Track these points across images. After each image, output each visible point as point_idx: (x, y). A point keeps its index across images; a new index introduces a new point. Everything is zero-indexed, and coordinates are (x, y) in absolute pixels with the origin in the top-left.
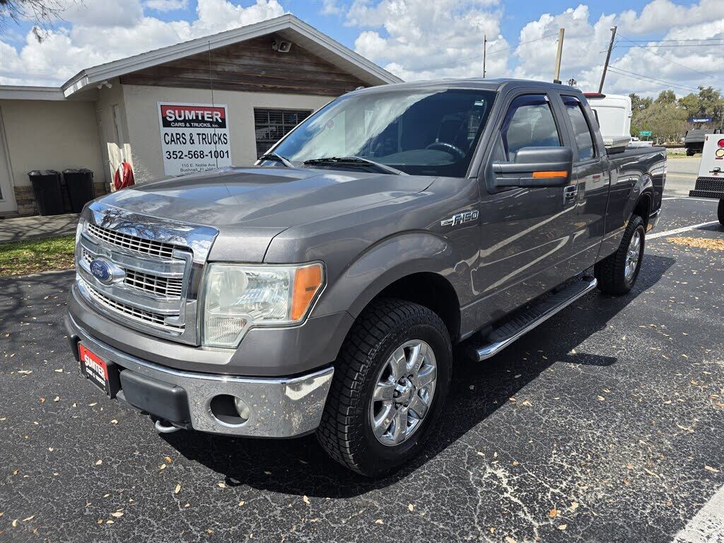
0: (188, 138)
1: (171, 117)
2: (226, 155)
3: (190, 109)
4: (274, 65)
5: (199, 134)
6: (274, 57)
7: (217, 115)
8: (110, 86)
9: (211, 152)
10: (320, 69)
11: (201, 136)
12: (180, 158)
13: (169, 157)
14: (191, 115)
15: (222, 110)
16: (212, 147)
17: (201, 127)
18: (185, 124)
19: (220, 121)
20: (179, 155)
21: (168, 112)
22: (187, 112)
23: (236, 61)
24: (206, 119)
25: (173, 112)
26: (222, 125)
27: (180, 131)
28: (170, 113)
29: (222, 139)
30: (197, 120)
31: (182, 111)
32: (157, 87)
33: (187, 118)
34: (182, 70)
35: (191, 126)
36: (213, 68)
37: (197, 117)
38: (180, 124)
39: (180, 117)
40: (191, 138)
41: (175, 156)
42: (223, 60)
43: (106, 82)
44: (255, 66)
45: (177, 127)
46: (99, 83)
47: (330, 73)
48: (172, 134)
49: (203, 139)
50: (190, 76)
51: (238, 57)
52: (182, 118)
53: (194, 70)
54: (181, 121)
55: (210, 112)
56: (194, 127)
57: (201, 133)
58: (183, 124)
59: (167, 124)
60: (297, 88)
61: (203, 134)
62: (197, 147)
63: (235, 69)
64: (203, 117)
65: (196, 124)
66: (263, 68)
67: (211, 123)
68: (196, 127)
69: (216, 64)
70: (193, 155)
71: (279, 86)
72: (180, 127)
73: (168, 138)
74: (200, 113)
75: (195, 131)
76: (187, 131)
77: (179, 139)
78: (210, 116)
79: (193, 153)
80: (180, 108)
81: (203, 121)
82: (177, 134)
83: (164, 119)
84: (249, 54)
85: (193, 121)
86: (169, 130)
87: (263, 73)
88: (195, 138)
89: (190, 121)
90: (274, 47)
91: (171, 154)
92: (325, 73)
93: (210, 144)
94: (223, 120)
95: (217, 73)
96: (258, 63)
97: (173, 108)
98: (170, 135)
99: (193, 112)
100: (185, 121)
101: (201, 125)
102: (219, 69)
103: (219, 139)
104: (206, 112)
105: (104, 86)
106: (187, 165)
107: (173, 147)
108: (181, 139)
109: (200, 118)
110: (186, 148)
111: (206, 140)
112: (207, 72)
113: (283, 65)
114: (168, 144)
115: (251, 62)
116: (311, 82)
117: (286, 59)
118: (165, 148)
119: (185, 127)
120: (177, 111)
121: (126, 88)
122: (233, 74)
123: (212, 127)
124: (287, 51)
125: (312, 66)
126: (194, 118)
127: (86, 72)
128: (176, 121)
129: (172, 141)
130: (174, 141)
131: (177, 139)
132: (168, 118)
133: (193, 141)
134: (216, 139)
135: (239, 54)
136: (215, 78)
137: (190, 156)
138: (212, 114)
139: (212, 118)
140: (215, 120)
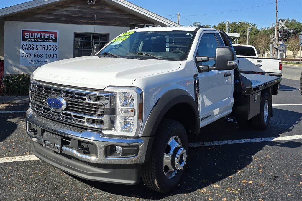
0: (35, 47)
1: (27, 36)
2: (55, 56)
3: (38, 32)
4: (87, 10)
5: (41, 45)
6: (86, 6)
7: (52, 35)
9: (47, 54)
11: (42, 46)
13: (23, 56)
14: (38, 36)
15: (56, 33)
16: (48, 52)
17: (43, 42)
19: (54, 38)
20: (29, 56)
21: (26, 34)
22: (36, 34)
23: (66, 9)
24: (46, 37)
25: (28, 34)
26: (55, 40)
27: (31, 43)
29: (54, 48)
30: (41, 38)
31: (34, 34)
33: (36, 37)
34: (36, 14)
35: (37, 41)
36: (53, 12)
37: (41, 36)
39: (32, 36)
40: (37, 47)
41: (27, 56)
42: (59, 8)
44: (76, 11)
45: (29, 41)
48: (27, 45)
49: (43, 47)
50: (40, 16)
51: (67, 7)
52: (33, 37)
53: (42, 14)
54: (32, 39)
55: (49, 34)
57: (43, 44)
59: (24, 39)
62: (40, 51)
63: (65, 13)
64: (44, 36)
66: (80, 12)
67: (49, 39)
68: (40, 41)
70: (37, 56)
71: (89, 21)
72: (31, 41)
73: (24, 47)
74: (43, 34)
75: (39, 43)
76: (35, 43)
77: (30, 47)
80: (32, 32)
81: (44, 38)
82: (29, 45)
83: (23, 37)
84: (74, 6)
85: (39, 38)
86: (25, 43)
87: (81, 15)
88: (39, 47)
89: (37, 38)
91: (25, 55)
92: (118, 14)
93: (47, 50)
94: (56, 38)
95: (55, 15)
96: (78, 10)
97: (29, 32)
98: (25, 45)
99: (39, 34)
100: (34, 38)
101: (43, 40)
102: (56, 13)
103: (52, 48)
104: (46, 34)
106: (33, 61)
107: (26, 51)
108: (31, 47)
109: (43, 37)
110: (33, 52)
111: (45, 48)
112: (50, 14)
114: (23, 49)
115: (74, 9)
116: (109, 19)
117: (93, 7)
119: (34, 41)
120: (31, 34)
121: (6, 23)
122: (64, 16)
123: (49, 42)
124: (94, 3)
125: (110, 10)
126: (40, 37)
128: (30, 38)
129: (26, 48)
131: (29, 47)
134: (50, 48)
135: (68, 5)
136: (53, 17)
137: (35, 56)
138: (50, 35)
139: (49, 37)
140: (51, 38)
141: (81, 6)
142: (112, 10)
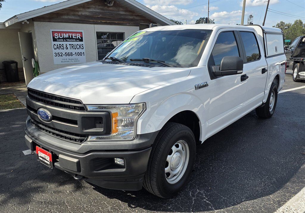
0: (65, 46)
1: (57, 37)
2: (83, 54)
3: (66, 33)
4: (106, 11)
5: (70, 45)
6: (106, 8)
7: (78, 35)
8: (28, 23)
9: (76, 53)
10: (127, 13)
11: (71, 45)
12: (61, 56)
13: (56, 55)
14: (66, 36)
15: (81, 33)
16: (77, 51)
17: (71, 41)
18: (64, 40)
19: (80, 38)
20: (61, 54)
21: (55, 34)
22: (64, 34)
23: (88, 10)
24: (73, 37)
25: (58, 34)
26: (81, 40)
27: (61, 43)
28: (56, 35)
29: (81, 47)
30: (69, 38)
31: (62, 34)
32: (50, 23)
33: (64, 37)
34: (62, 15)
35: (66, 41)
36: (77, 13)
37: (69, 36)
38: (61, 40)
39: (61, 36)
40: (66, 46)
41: (59, 55)
42: (81, 9)
43: (26, 21)
44: (97, 12)
45: (59, 41)
46: (23, 21)
47: (132, 15)
48: (57, 45)
49: (72, 47)
50: (66, 17)
51: (88, 8)
52: (62, 37)
53: (68, 14)
56: (68, 41)
57: (71, 44)
58: (62, 40)
59: (55, 40)
60: (117, 22)
61: (72, 45)
62: (69, 51)
63: (87, 14)
64: (72, 36)
65: (69, 40)
66: (100, 13)
67: (76, 39)
68: (69, 41)
69: (78, 11)
70: (68, 54)
71: (108, 22)
72: (61, 41)
73: (55, 47)
74: (70, 34)
75: (68, 43)
76: (65, 43)
77: (61, 47)
78: (75, 36)
79: (67, 54)
80: (61, 32)
81: (72, 38)
82: (60, 45)
83: (54, 37)
84: (94, 7)
86: (56, 43)
87: (101, 15)
88: (68, 46)
89: (66, 39)
90: (105, 3)
91: (57, 54)
92: (130, 15)
93: (75, 49)
94: (82, 38)
95: (79, 16)
96: (98, 11)
97: (58, 32)
98: (56, 45)
99: (67, 34)
100: (63, 38)
101: (71, 40)
102: (80, 13)
103: (80, 47)
104: (73, 34)
105: (25, 22)
106: (65, 59)
107: (58, 51)
108: (62, 47)
109: (71, 37)
110: (64, 51)
111: (74, 47)
112: (74, 15)
113: (111, 12)
114: (55, 49)
115: (94, 10)
116: (124, 19)
117: (111, 8)
118: (54, 51)
119: (64, 41)
120: (59, 34)
121: (35, 23)
122: (87, 17)
123: (76, 41)
124: (112, 5)
125: (124, 12)
126: (68, 37)
127: (17, 16)
128: (59, 38)
129: (57, 48)
130: (58, 48)
131: (60, 47)
132: (55, 37)
133: (67, 48)
134: (78, 47)
135: (89, 7)
136: (78, 18)
137: (66, 55)
138: (76, 35)
139: (76, 37)
140: (77, 38)
141: (100, 7)
142: (126, 11)
